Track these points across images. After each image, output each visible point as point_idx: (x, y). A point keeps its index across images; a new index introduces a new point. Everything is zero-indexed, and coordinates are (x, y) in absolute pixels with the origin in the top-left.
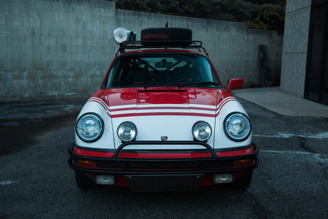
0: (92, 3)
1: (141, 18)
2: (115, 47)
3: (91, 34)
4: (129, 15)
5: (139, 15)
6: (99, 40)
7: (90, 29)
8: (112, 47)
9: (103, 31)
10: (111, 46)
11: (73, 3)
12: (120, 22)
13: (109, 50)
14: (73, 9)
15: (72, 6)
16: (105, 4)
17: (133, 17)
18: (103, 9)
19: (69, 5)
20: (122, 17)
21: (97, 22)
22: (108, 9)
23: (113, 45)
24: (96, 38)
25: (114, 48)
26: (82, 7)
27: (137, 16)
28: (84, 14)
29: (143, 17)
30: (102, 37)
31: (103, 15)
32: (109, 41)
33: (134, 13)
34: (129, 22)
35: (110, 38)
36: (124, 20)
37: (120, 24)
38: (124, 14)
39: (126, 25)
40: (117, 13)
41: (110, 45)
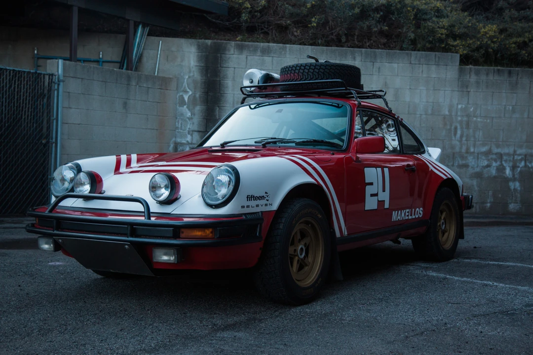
0: (413, 58)
1: (514, 78)
2: (456, 128)
3: (409, 107)
4: (487, 74)
5: (510, 73)
6: (424, 116)
7: (408, 99)
8: (450, 130)
9: (433, 102)
10: (448, 127)
11: (379, 61)
12: (467, 87)
13: (444, 133)
14: (379, 68)
15: (377, 65)
16: (439, 57)
17: (496, 77)
18: (433, 68)
19: (372, 63)
20: (473, 78)
21: (422, 88)
22: (445, 66)
23: (451, 126)
24: (418, 113)
25: (453, 130)
26: (395, 65)
27: (506, 74)
28: (398, 75)
29: (520, 76)
30: (430, 112)
31: (434, 76)
32: (444, 118)
33: (498, 70)
34: (487, 87)
35: (447, 113)
36: (478, 83)
37: (469, 90)
38: (477, 73)
39: (480, 90)
40: (461, 72)
41: (445, 124)
